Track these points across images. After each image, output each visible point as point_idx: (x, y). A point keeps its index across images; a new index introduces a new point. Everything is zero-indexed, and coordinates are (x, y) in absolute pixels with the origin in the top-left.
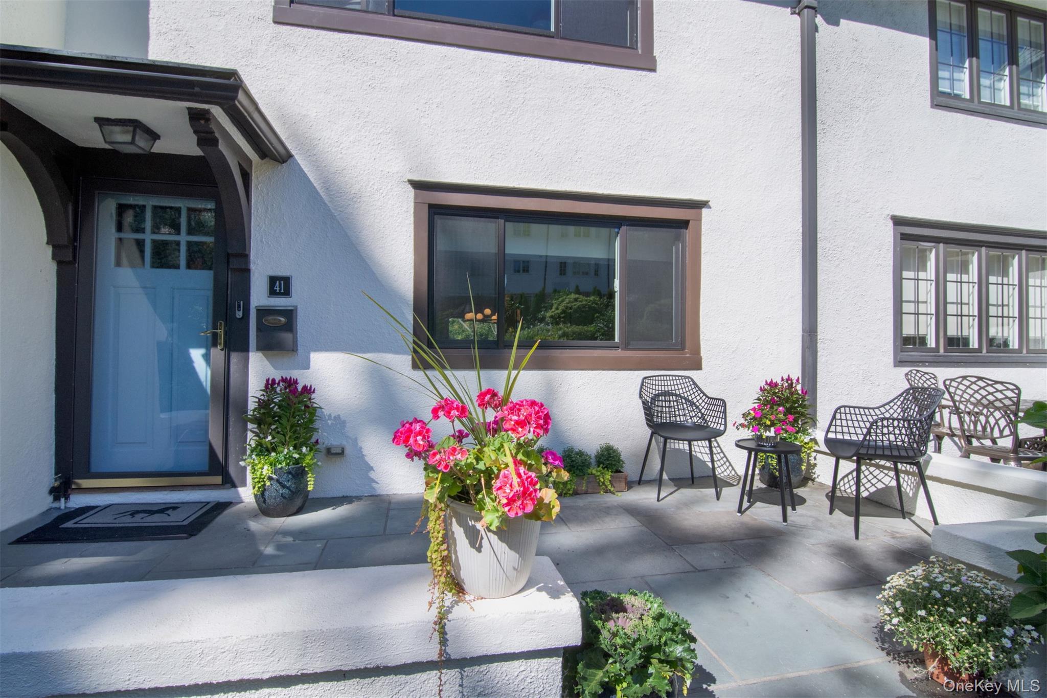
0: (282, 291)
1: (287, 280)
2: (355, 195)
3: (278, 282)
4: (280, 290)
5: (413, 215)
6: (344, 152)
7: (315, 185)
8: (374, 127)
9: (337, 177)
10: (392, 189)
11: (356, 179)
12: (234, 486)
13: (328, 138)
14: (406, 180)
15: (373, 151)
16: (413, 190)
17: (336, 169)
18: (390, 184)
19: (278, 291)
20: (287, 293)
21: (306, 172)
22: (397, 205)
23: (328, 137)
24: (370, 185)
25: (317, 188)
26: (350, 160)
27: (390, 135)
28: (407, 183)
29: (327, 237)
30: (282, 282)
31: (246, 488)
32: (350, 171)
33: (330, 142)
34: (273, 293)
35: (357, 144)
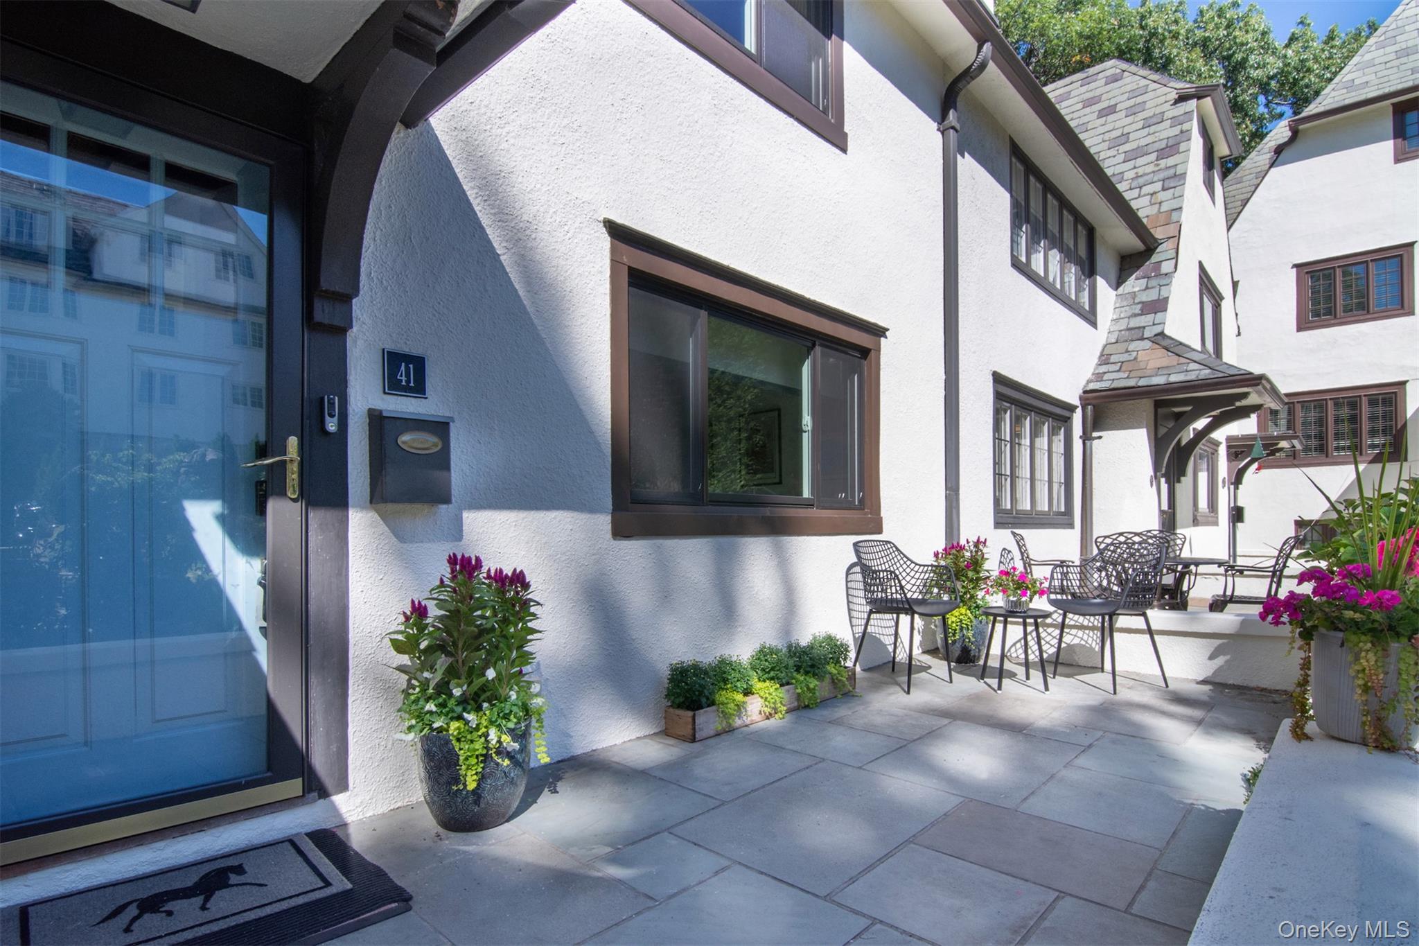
0: (412, 384)
1: (419, 364)
2: (528, 224)
3: (403, 364)
4: (408, 381)
5: (609, 279)
6: (512, 141)
7: (465, 187)
8: (555, 111)
9: (500, 182)
10: (581, 228)
11: (530, 196)
12: (324, 793)
13: (487, 106)
14: (601, 219)
15: (554, 153)
16: (609, 239)
17: (499, 168)
18: (579, 220)
19: (404, 383)
20: (418, 389)
21: (451, 159)
22: (588, 258)
23: (485, 103)
24: (551, 212)
25: (468, 193)
26: (520, 158)
27: (577, 134)
28: (602, 224)
29: (486, 291)
30: (411, 366)
31: (347, 794)
32: (520, 179)
33: (488, 114)
34: (393, 385)
35: (531, 133)
